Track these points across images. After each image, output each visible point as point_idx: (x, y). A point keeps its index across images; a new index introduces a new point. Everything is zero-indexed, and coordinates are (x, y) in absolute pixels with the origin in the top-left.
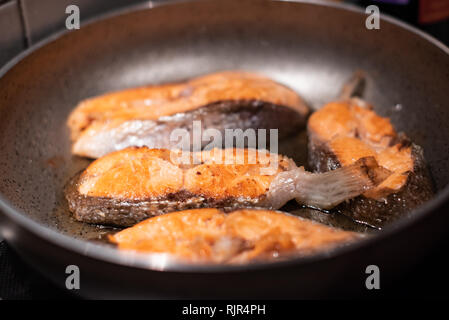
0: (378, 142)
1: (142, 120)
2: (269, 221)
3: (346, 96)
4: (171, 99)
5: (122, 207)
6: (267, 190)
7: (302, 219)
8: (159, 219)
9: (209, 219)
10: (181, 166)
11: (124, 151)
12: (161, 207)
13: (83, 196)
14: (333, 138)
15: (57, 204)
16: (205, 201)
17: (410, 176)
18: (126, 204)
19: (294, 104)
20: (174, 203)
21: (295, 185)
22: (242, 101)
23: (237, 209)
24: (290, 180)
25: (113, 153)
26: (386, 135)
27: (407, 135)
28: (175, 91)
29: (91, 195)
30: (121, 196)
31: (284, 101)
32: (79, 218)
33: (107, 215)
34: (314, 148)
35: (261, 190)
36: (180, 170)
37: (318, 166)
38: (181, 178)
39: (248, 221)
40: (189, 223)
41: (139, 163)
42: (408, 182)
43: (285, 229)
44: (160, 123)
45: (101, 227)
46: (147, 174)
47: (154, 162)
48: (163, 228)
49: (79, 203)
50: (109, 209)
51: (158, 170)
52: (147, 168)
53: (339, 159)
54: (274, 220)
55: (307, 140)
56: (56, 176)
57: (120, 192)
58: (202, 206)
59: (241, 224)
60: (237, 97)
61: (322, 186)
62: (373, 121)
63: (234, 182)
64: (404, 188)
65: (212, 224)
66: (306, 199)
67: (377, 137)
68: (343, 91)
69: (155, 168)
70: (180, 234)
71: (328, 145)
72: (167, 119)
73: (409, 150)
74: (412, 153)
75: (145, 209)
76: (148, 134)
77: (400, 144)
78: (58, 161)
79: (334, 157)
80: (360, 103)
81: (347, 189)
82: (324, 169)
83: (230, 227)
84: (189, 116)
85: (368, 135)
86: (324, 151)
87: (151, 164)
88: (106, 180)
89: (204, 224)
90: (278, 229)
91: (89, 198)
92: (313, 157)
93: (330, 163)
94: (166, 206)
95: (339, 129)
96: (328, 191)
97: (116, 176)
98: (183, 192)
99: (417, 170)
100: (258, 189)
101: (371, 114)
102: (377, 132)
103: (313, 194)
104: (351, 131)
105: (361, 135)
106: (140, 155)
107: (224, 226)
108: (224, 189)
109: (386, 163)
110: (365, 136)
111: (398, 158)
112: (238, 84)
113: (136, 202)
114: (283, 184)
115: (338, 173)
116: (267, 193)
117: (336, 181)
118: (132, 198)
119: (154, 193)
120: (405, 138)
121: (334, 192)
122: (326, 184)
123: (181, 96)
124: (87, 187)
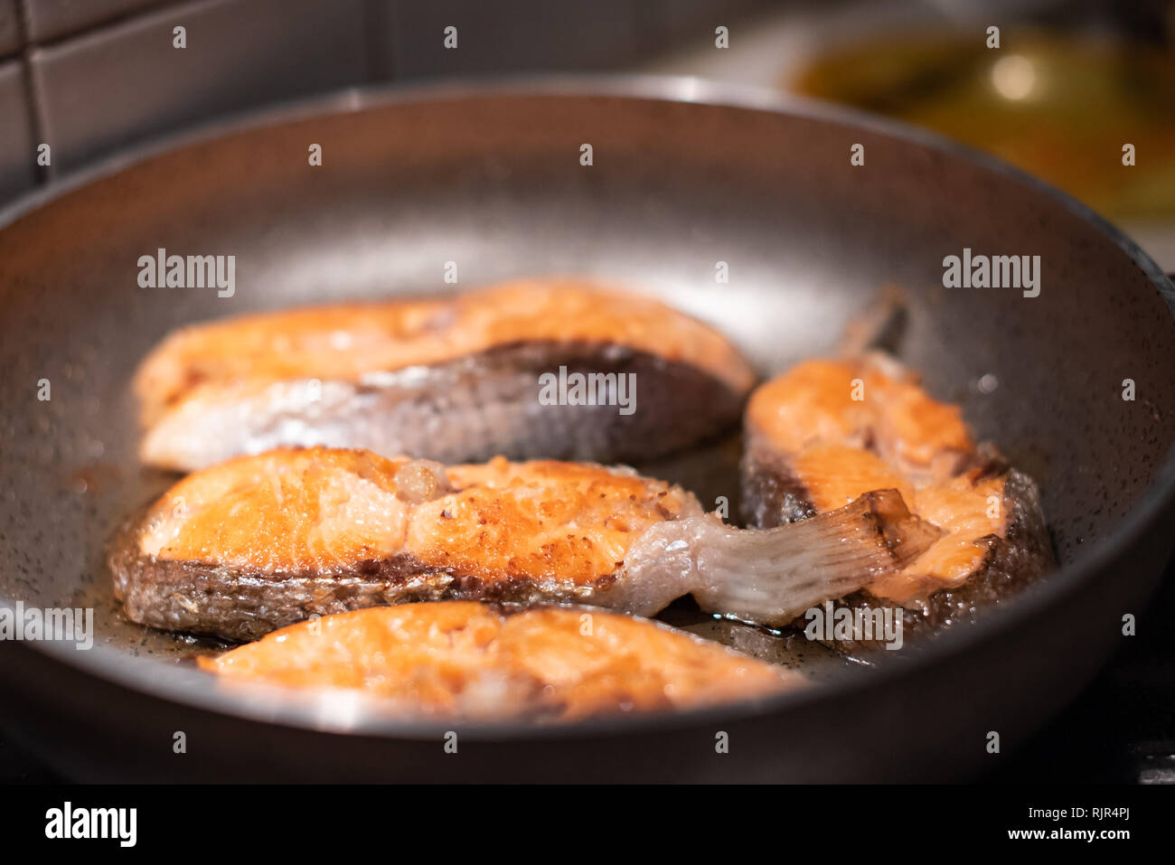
0: (925, 465)
1: (323, 379)
2: (613, 641)
3: (854, 349)
4: (400, 335)
5: (241, 590)
6: (620, 564)
7: (699, 640)
8: (332, 622)
9: (460, 628)
10: (402, 497)
11: (265, 455)
12: (342, 594)
13: (149, 558)
14: (807, 445)
15: (87, 578)
16: (455, 585)
17: (994, 550)
18: (252, 582)
19: (716, 363)
20: (376, 585)
21: (694, 557)
22: (579, 343)
23: (533, 607)
24: (681, 544)
25: (238, 459)
26: (948, 449)
27: (1002, 449)
28: (413, 318)
29: (167, 556)
30: (241, 561)
31: (689, 352)
32: (137, 616)
33: (203, 607)
34: (751, 469)
35: (603, 565)
36: (402, 505)
37: (759, 515)
38: (399, 524)
39: (556, 637)
40: (404, 635)
41: (296, 483)
42: (987, 563)
43: (649, 662)
44: (364, 390)
45: (189, 640)
46: (313, 509)
47: (334, 483)
48: (337, 645)
49: (136, 576)
50: (209, 592)
51: (343, 501)
52: (314, 496)
53: (812, 498)
54: (625, 639)
55: (741, 450)
56: (93, 512)
57: (240, 551)
58: (446, 597)
59: (538, 644)
60: (566, 332)
61: (765, 564)
62: (916, 413)
63: (536, 543)
64: (977, 576)
65: (465, 641)
66: (722, 596)
67: (923, 452)
68: (846, 336)
69: (337, 496)
70: (379, 658)
71: (788, 463)
72: (383, 379)
73: (999, 483)
74: (1007, 492)
75: (300, 597)
76: (332, 415)
77: (979, 470)
78: (101, 474)
79: (800, 492)
80: (887, 367)
81: (827, 573)
82: (772, 521)
83: (509, 648)
84: (438, 375)
85: (901, 446)
86: (777, 477)
87: (326, 485)
88: (209, 520)
89: (445, 639)
90: (632, 660)
91: (162, 564)
92: (749, 492)
93: (788, 506)
94: (353, 591)
95: (826, 426)
96: (778, 578)
97: (234, 511)
98: (400, 560)
99: (1016, 532)
100: (595, 562)
101: (913, 396)
102: (923, 440)
103: (740, 584)
104: (855, 433)
105: (882, 446)
106: (302, 463)
107: (493, 648)
108: (507, 558)
109: (936, 513)
110: (891, 447)
111: (968, 503)
112: (573, 304)
113: (278, 577)
114: (661, 553)
115: (807, 532)
116: (618, 573)
117: (798, 551)
118: (267, 568)
119: (327, 559)
120: (993, 455)
121: (796, 581)
122: (774, 559)
123: (428, 329)
124: (160, 538)
